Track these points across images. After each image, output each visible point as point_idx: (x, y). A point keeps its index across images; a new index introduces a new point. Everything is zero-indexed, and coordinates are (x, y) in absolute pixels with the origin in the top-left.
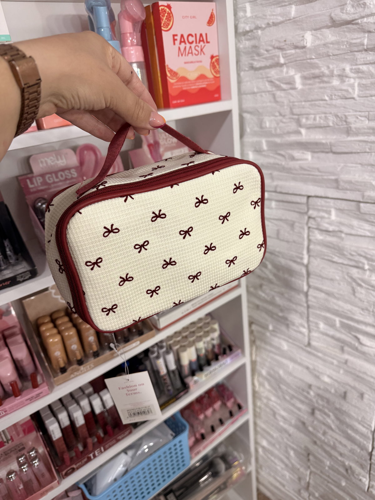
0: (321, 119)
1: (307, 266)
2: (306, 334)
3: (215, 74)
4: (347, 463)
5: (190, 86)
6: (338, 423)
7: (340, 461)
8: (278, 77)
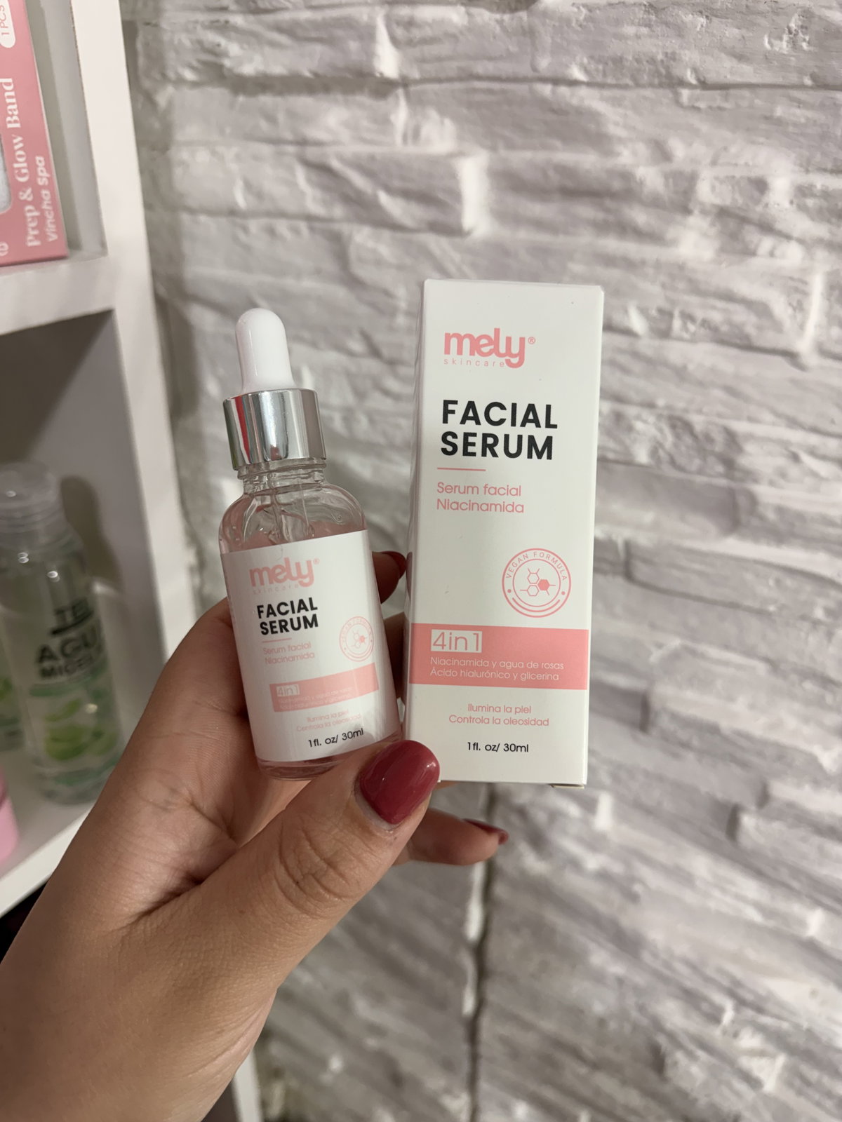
2: (464, 1115)
8: (364, 149)
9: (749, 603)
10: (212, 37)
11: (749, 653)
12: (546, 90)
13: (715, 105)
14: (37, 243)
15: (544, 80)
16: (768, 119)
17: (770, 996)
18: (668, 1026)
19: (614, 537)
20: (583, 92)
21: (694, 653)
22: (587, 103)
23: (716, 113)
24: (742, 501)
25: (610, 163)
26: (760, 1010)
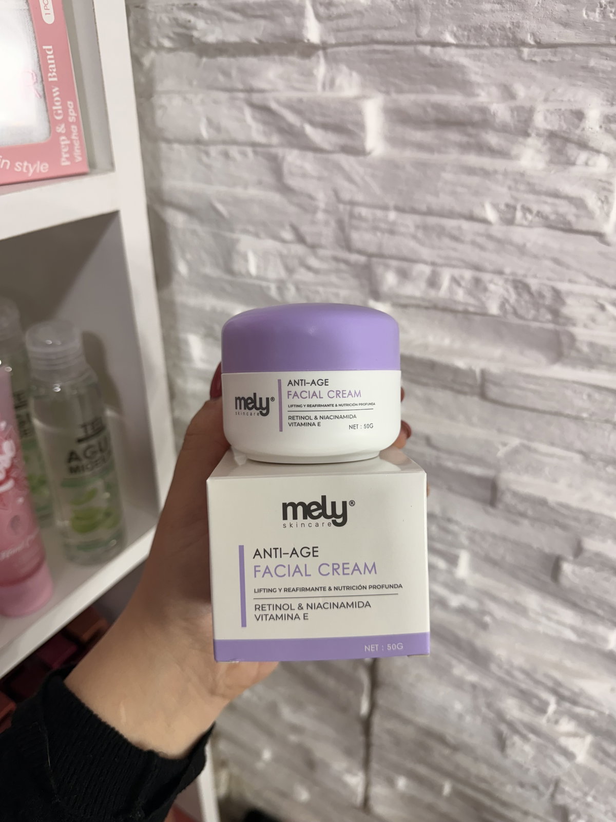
0: (459, 284)
1: (372, 668)
2: (360, 788)
8: (295, 95)
9: (568, 411)
10: (184, 16)
11: (568, 447)
12: (426, 50)
13: (546, 59)
14: (68, 163)
15: (425, 43)
16: (585, 68)
17: (582, 693)
18: (508, 717)
19: (473, 368)
20: (453, 51)
21: (529, 449)
22: (455, 59)
23: (547, 65)
24: (565, 339)
25: (472, 101)
26: (575, 703)
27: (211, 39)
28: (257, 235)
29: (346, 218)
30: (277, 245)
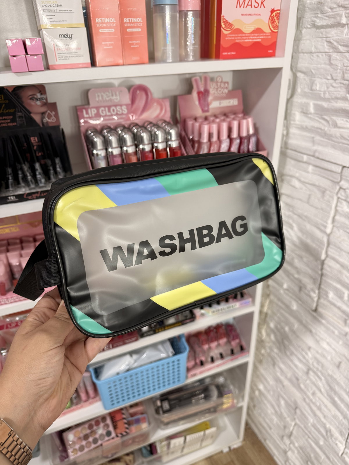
1: (329, 235)
2: (316, 299)
3: (272, 29)
4: (328, 426)
5: (244, 39)
6: (328, 388)
7: (322, 422)
8: (337, 38)
27: (319, 24)
28: (321, 78)
29: (345, 71)
30: (326, 80)
